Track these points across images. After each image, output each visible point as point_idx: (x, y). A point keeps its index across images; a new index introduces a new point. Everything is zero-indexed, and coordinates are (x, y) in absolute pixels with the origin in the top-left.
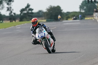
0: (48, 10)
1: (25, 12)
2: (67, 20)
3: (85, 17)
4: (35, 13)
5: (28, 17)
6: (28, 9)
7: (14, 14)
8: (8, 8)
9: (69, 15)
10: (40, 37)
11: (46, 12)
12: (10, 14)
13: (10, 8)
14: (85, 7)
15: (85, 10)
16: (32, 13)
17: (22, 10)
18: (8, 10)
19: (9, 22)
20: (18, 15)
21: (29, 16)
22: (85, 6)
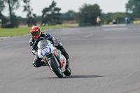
0: (81, 9)
1: (50, 13)
2: (108, 23)
3: (133, 20)
4: (64, 15)
5: (53, 20)
6: (53, 9)
7: (34, 15)
8: (25, 7)
9: (112, 18)
10: (44, 54)
11: (78, 14)
12: (28, 15)
13: (29, 7)
14: (134, 7)
15: (133, 10)
16: (59, 14)
17: (45, 11)
18: (25, 10)
19: (27, 26)
20: (39, 17)
21: (55, 18)
22: (133, 4)
